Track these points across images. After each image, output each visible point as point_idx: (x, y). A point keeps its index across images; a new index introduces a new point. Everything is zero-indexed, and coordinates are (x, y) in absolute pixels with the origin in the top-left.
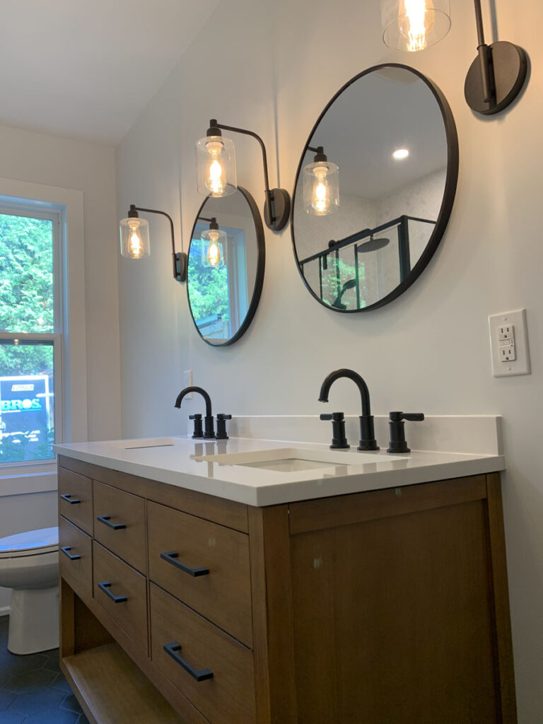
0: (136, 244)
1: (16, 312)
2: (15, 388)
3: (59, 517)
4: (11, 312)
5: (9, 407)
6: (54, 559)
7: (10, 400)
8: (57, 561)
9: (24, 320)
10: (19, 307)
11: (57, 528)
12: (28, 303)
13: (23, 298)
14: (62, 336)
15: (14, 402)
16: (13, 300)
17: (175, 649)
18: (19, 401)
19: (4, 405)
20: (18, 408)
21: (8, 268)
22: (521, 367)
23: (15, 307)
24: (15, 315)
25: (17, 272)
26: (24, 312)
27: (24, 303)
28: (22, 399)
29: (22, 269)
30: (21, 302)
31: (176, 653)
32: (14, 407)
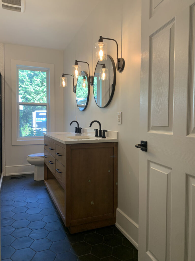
0: (64, 83)
1: (41, 89)
2: (40, 114)
3: (44, 149)
4: (40, 89)
5: (38, 120)
6: (43, 160)
7: (39, 118)
8: (44, 160)
9: (43, 92)
10: (42, 88)
11: (44, 153)
12: (45, 87)
13: (44, 85)
14: (49, 104)
15: (40, 118)
16: (40, 85)
17: (57, 170)
18: (41, 118)
19: (37, 119)
20: (41, 121)
21: (39, 75)
22: (120, 123)
23: (41, 88)
24: (41, 90)
25: (42, 76)
26: (43, 89)
27: (44, 86)
28: (42, 118)
29: (43, 75)
30: (43, 86)
31: (58, 171)
32: (40, 120)
